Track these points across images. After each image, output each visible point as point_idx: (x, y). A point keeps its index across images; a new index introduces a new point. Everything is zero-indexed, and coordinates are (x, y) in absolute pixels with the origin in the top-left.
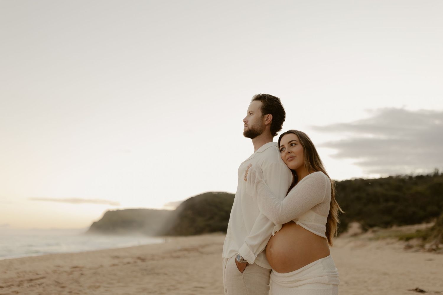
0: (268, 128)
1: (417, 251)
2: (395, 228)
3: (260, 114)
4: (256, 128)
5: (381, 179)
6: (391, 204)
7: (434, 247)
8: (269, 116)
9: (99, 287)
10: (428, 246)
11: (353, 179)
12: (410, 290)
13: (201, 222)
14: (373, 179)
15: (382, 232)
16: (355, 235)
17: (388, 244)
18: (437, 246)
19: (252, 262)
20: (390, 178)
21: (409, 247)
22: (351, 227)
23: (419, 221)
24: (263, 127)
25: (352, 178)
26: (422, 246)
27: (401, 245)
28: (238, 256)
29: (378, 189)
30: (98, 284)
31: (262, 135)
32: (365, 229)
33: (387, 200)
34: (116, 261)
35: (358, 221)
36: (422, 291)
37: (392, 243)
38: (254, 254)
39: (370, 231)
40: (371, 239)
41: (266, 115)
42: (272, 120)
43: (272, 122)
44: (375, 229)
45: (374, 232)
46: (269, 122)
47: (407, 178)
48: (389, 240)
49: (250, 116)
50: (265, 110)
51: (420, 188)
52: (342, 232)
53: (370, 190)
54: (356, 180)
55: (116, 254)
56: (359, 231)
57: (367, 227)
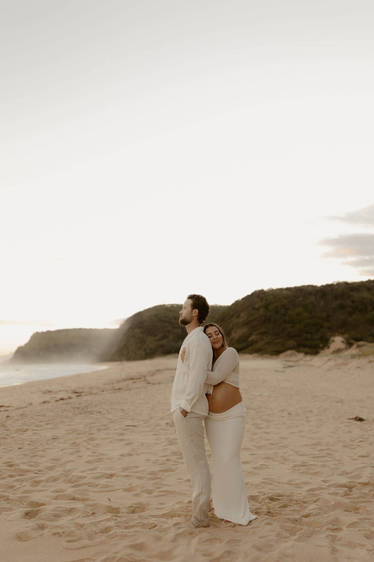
0: (196, 318)
3: (190, 309)
4: (187, 318)
5: (369, 281)
8: (196, 310)
9: (27, 430)
11: (335, 283)
12: (349, 419)
13: (151, 342)
14: (360, 281)
15: (368, 347)
16: (338, 351)
17: (371, 362)
19: (189, 410)
22: (333, 342)
24: (192, 318)
28: (180, 408)
29: (366, 295)
30: (25, 427)
31: (191, 323)
32: (349, 344)
34: (47, 397)
35: (342, 334)
36: (361, 420)
38: (190, 405)
39: (355, 346)
40: (353, 357)
41: (194, 309)
42: (198, 313)
43: (198, 314)
46: (196, 315)
49: (184, 310)
50: (194, 306)
52: (323, 348)
53: (356, 296)
54: (339, 284)
55: (48, 388)
56: (343, 346)
57: (352, 341)
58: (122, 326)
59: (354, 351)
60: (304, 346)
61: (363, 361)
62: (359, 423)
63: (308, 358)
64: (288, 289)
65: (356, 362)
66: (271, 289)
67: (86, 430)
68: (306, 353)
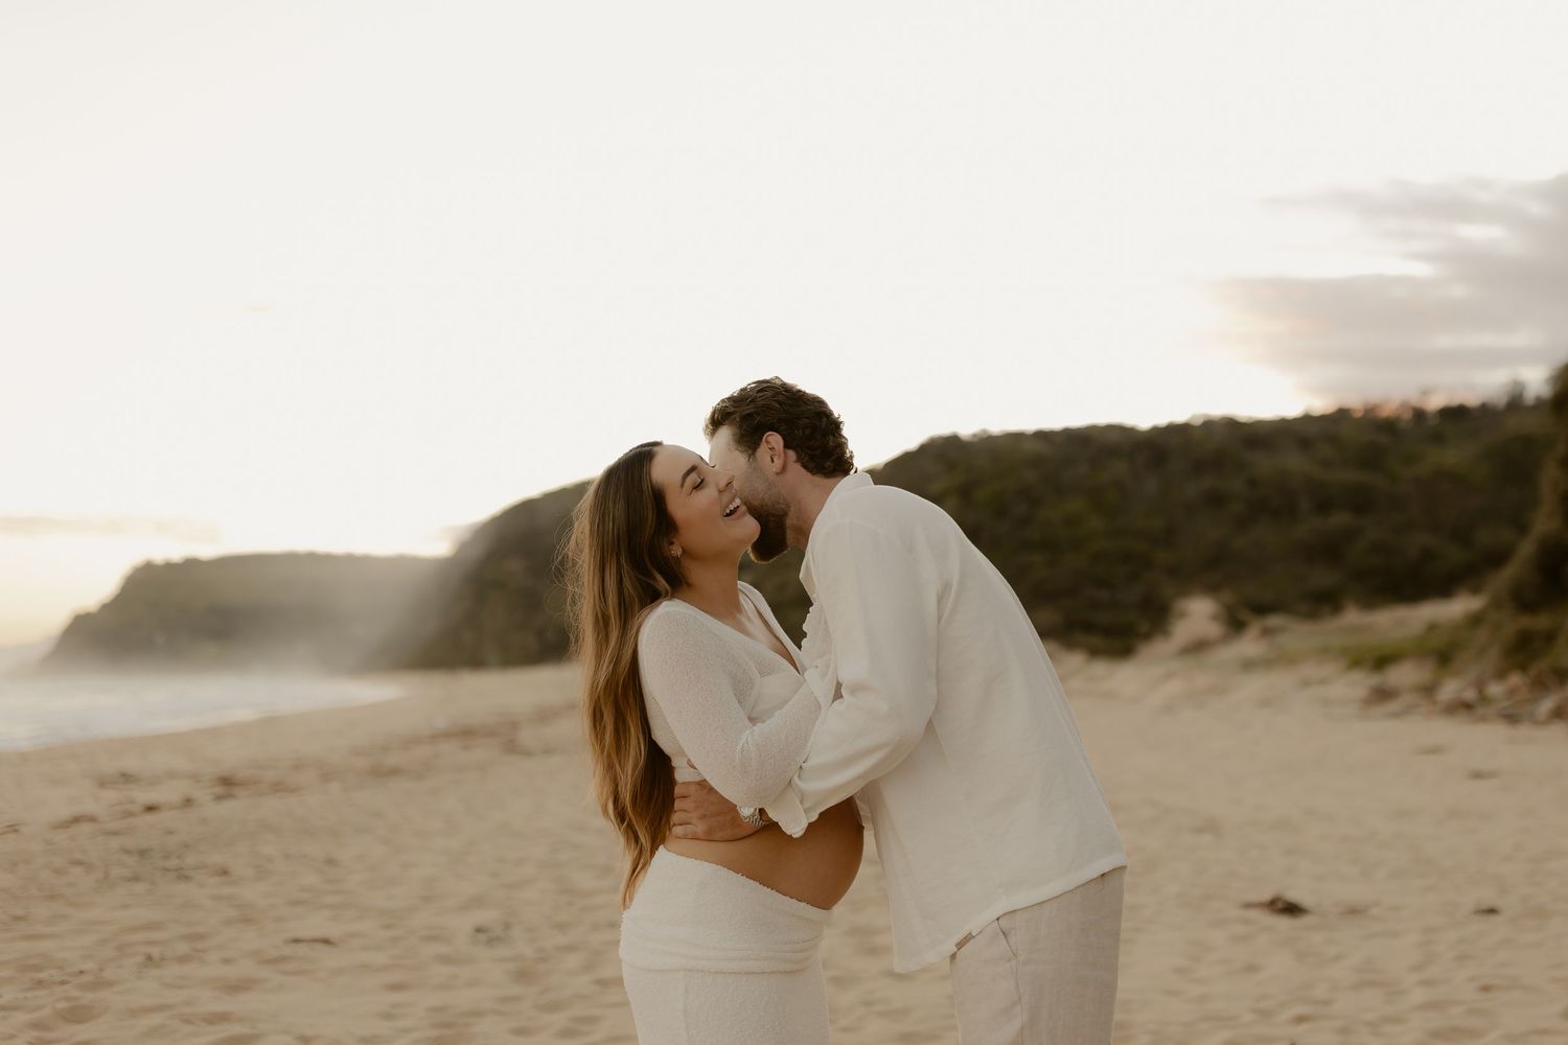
1: (1407, 711)
2: (1352, 616)
5: (1307, 419)
6: (1340, 519)
7: (1470, 695)
10: (1450, 689)
11: (1198, 422)
12: (1249, 906)
14: (1276, 419)
15: (1297, 634)
16: (1198, 647)
17: (1306, 683)
18: (1481, 691)
20: (1342, 415)
21: (1383, 695)
22: (1183, 615)
23: (1443, 588)
25: (1194, 417)
26: (1428, 690)
27: (1355, 685)
29: (1295, 463)
32: (1235, 624)
33: (1324, 506)
35: (1212, 589)
36: (1292, 909)
37: (1323, 682)
39: (1253, 631)
40: (1248, 665)
44: (1274, 621)
45: (1267, 632)
47: (1407, 416)
48: (1310, 670)
51: (1453, 456)
52: (1148, 636)
53: (1263, 464)
54: (1209, 425)
55: (130, 763)
56: (1213, 630)
57: (1244, 615)
58: (463, 547)
59: (1249, 645)
60: (1089, 627)
61: (1279, 681)
62: (1284, 923)
63: (1100, 668)
64: (1041, 436)
65: (1255, 685)
66: (985, 436)
67: (84, 967)
68: (1095, 653)
